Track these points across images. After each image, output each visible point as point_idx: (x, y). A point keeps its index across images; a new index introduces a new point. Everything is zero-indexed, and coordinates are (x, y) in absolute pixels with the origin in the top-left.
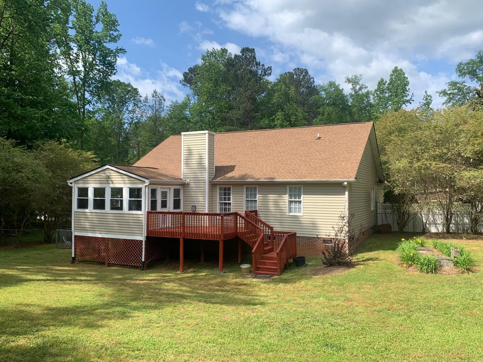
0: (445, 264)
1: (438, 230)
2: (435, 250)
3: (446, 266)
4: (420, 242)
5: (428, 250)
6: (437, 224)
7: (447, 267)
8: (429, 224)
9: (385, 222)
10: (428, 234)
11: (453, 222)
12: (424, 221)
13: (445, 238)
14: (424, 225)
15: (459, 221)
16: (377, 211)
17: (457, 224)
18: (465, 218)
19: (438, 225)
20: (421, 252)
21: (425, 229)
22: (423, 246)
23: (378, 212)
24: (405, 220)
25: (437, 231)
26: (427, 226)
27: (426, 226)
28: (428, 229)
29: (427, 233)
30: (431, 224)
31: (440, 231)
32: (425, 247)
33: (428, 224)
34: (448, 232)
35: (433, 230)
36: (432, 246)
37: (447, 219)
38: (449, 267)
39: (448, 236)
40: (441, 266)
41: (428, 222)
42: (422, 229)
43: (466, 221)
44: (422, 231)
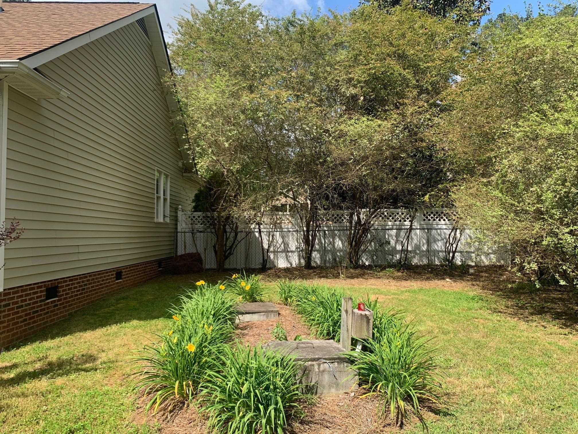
0: (326, 378)
1: (291, 264)
2: (286, 311)
3: (330, 387)
4: (248, 288)
5: (267, 312)
6: (288, 251)
7: (333, 390)
8: (274, 252)
9: (191, 250)
10: (273, 271)
11: (317, 247)
12: (266, 246)
13: (303, 277)
14: (264, 253)
15: (326, 245)
16: (176, 228)
17: (323, 251)
18: (338, 239)
19: (290, 254)
20: (247, 318)
21: (266, 260)
22: (254, 301)
23: (179, 229)
24: (229, 244)
25: (289, 266)
26: (272, 256)
27: (269, 257)
28: (273, 263)
29: (270, 269)
30: (277, 252)
31: (294, 265)
32: (261, 301)
33: (271, 252)
34: (308, 265)
35: (282, 264)
36: (277, 298)
37: (307, 241)
38: (342, 392)
39: (309, 275)
40: (310, 390)
41: (272, 249)
42: (262, 261)
43: (339, 244)
44: (260, 266)
